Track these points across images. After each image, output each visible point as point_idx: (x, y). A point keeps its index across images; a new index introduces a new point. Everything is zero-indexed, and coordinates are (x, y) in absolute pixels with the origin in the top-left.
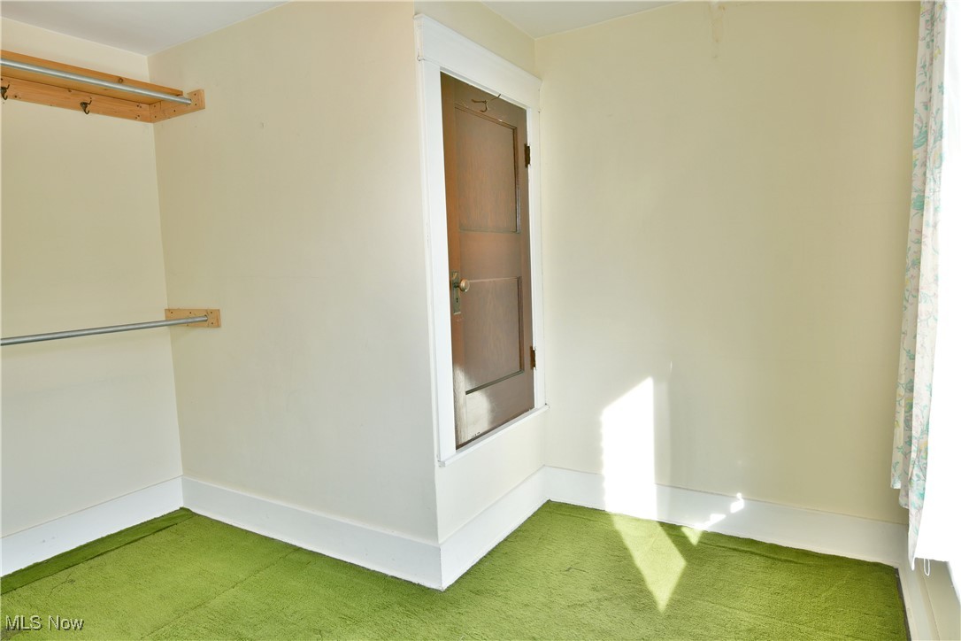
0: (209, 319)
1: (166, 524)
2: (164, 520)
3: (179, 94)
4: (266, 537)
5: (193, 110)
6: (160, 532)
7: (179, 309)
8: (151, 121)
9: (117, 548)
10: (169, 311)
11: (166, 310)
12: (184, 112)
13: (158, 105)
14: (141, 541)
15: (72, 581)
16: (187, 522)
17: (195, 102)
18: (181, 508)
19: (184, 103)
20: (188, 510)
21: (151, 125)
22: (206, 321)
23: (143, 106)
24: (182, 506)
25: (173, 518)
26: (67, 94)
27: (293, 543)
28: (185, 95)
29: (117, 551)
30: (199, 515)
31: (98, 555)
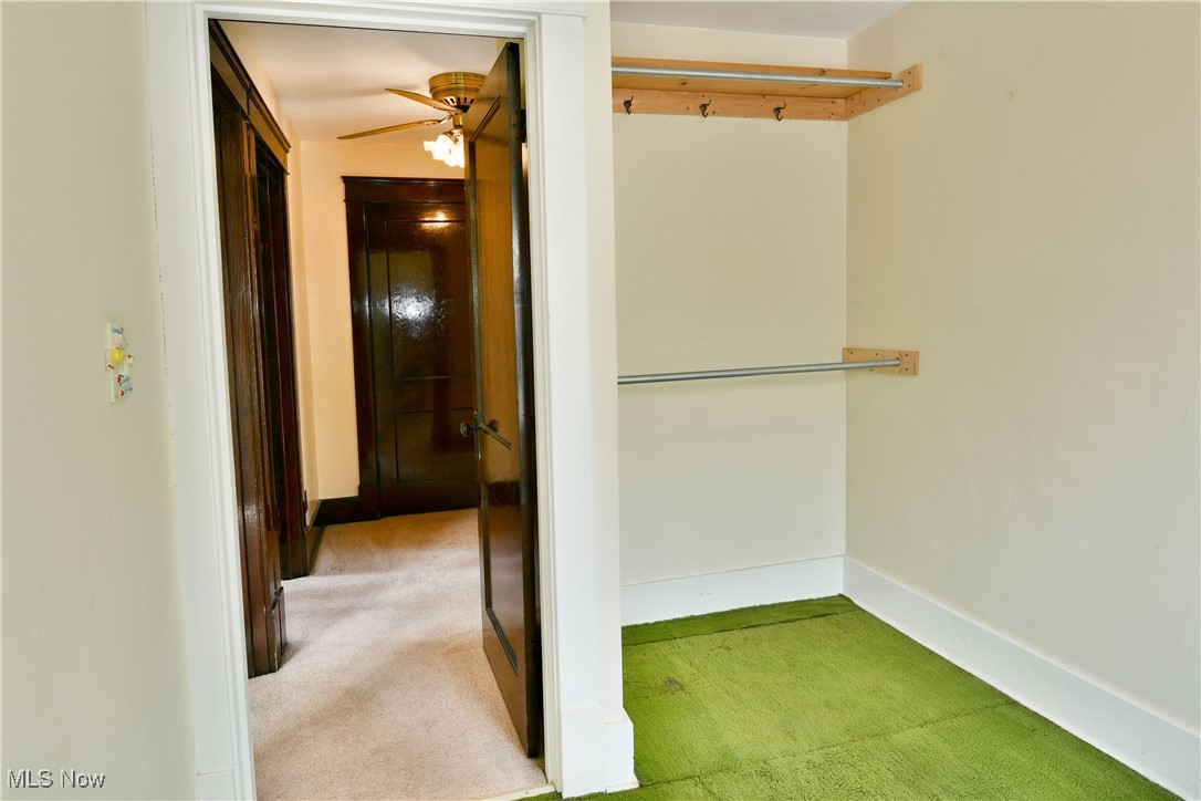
0: (903, 363)
1: (824, 611)
2: (821, 604)
3: (886, 77)
4: (960, 670)
5: (904, 94)
6: (818, 619)
7: (860, 350)
8: (846, 119)
9: (771, 624)
10: (848, 351)
11: (844, 349)
12: (892, 99)
13: (857, 97)
14: (797, 623)
15: (728, 648)
16: (848, 614)
17: (910, 81)
18: (840, 595)
19: (893, 87)
20: (849, 600)
21: (844, 124)
22: (898, 365)
23: (839, 101)
24: (841, 592)
25: (832, 605)
26: (762, 101)
27: (1004, 691)
28: (893, 78)
29: (771, 627)
30: (864, 611)
31: (753, 627)
